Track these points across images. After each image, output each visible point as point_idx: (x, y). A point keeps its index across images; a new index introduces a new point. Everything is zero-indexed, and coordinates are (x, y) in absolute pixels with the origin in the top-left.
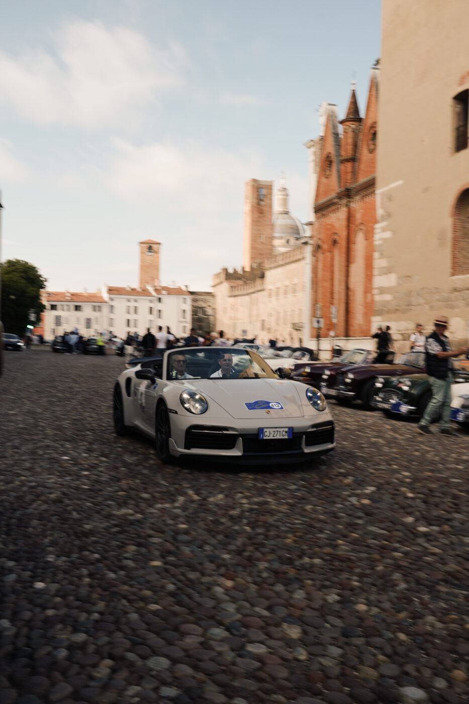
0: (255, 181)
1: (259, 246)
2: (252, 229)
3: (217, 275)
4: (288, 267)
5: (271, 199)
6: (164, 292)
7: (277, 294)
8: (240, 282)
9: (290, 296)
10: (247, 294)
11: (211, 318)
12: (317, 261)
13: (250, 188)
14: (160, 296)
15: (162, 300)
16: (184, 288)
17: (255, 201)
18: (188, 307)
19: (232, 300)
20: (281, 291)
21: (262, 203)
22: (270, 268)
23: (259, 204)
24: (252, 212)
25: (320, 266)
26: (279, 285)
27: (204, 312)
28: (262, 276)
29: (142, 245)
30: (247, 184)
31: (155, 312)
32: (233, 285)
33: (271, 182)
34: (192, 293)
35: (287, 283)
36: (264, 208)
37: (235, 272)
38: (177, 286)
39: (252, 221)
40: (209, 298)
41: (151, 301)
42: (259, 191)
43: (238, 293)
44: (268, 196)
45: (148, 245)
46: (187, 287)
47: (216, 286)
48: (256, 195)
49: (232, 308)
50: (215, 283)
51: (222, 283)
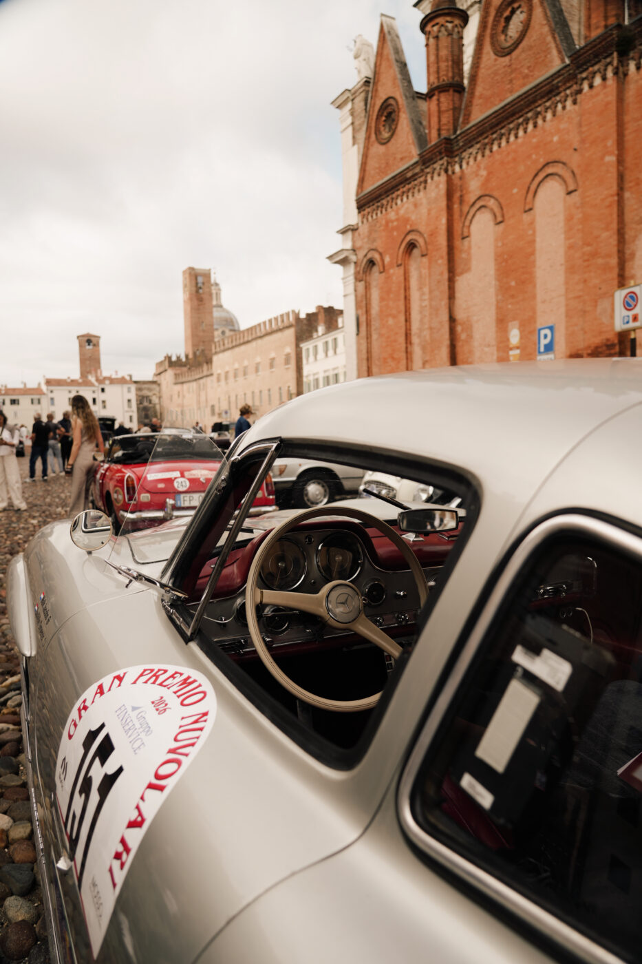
0: (192, 269)
1: (201, 334)
2: (192, 317)
3: (160, 364)
4: (237, 350)
5: (209, 288)
6: (107, 382)
7: (226, 378)
8: (185, 369)
9: (241, 379)
10: (196, 380)
11: (158, 407)
12: (367, 288)
13: (187, 275)
14: (103, 386)
15: (106, 390)
16: (128, 378)
17: (194, 289)
18: (133, 396)
19: (178, 387)
20: (231, 375)
21: (201, 291)
22: (216, 353)
23: (197, 292)
24: (191, 299)
25: (375, 295)
26: (227, 369)
27: (150, 402)
28: (209, 362)
29: (80, 338)
30: (184, 272)
31: (99, 402)
32: (178, 372)
33: (210, 270)
34: (136, 382)
35: (236, 366)
36: (205, 297)
37: (178, 358)
38: (119, 376)
39: (192, 309)
40: (154, 386)
41: (94, 392)
42: (196, 279)
43: (184, 380)
44: (206, 284)
45: (86, 338)
46: (131, 376)
47: (160, 374)
48: (194, 282)
49: (179, 396)
50: (159, 372)
51: (166, 370)
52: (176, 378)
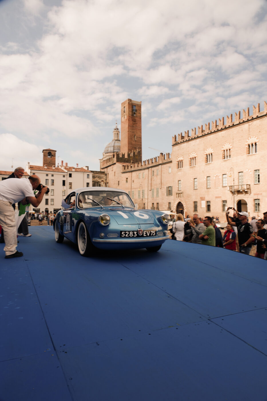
0: (130, 100)
2: (128, 132)
3: (107, 160)
5: (140, 114)
6: (73, 170)
13: (126, 105)
14: (70, 173)
15: (72, 175)
16: (86, 169)
17: (131, 113)
18: (90, 180)
19: (127, 175)
21: (135, 115)
23: (132, 115)
24: (129, 120)
29: (44, 151)
31: (67, 183)
33: (140, 102)
34: (92, 172)
36: (137, 119)
37: (123, 155)
38: (80, 167)
39: (129, 126)
40: (103, 175)
41: (64, 176)
42: (132, 107)
43: (133, 169)
44: (138, 111)
45: (48, 151)
46: (88, 167)
47: (107, 167)
48: (131, 109)
49: (127, 181)
50: (106, 166)
51: (115, 164)
52: (125, 169)
